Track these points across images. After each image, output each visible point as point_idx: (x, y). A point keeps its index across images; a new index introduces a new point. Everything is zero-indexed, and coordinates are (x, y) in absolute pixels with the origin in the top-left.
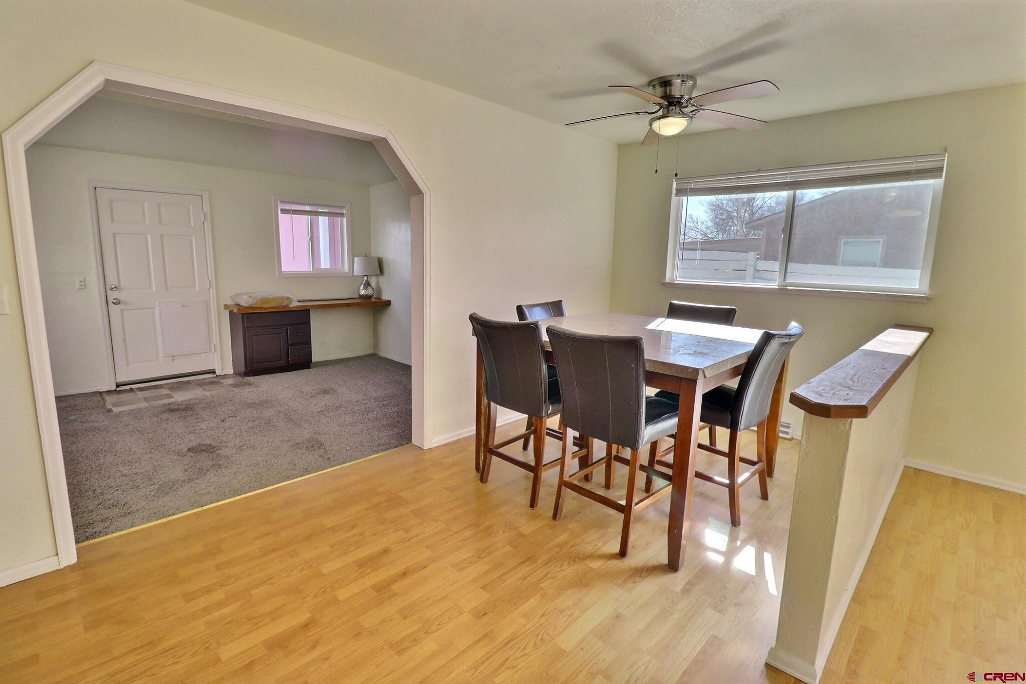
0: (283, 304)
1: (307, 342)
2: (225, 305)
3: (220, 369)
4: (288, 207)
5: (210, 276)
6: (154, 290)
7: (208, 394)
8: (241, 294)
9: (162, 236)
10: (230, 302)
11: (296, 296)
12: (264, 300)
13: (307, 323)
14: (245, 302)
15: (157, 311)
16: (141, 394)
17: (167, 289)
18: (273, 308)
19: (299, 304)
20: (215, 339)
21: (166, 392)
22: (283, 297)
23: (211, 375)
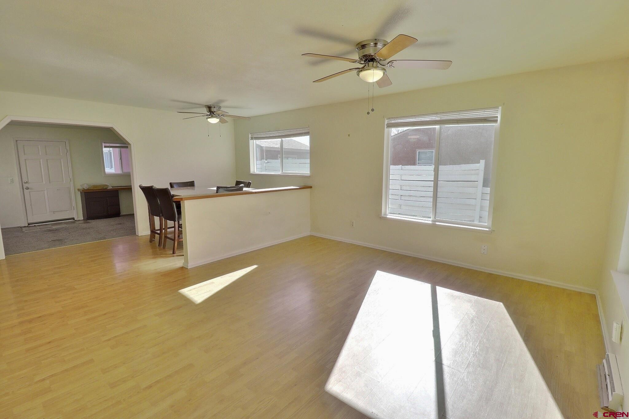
0: (104, 188)
1: (118, 205)
2: (78, 189)
3: (77, 217)
4: (108, 145)
5: (70, 176)
6: (44, 183)
7: (67, 226)
8: (84, 184)
9: (47, 160)
10: (80, 188)
11: (111, 184)
12: (94, 186)
13: (117, 197)
14: (86, 187)
15: (46, 192)
16: (38, 227)
17: (50, 182)
18: (99, 190)
19: (112, 188)
20: (74, 204)
21: (51, 226)
22: (104, 185)
23: (72, 220)
